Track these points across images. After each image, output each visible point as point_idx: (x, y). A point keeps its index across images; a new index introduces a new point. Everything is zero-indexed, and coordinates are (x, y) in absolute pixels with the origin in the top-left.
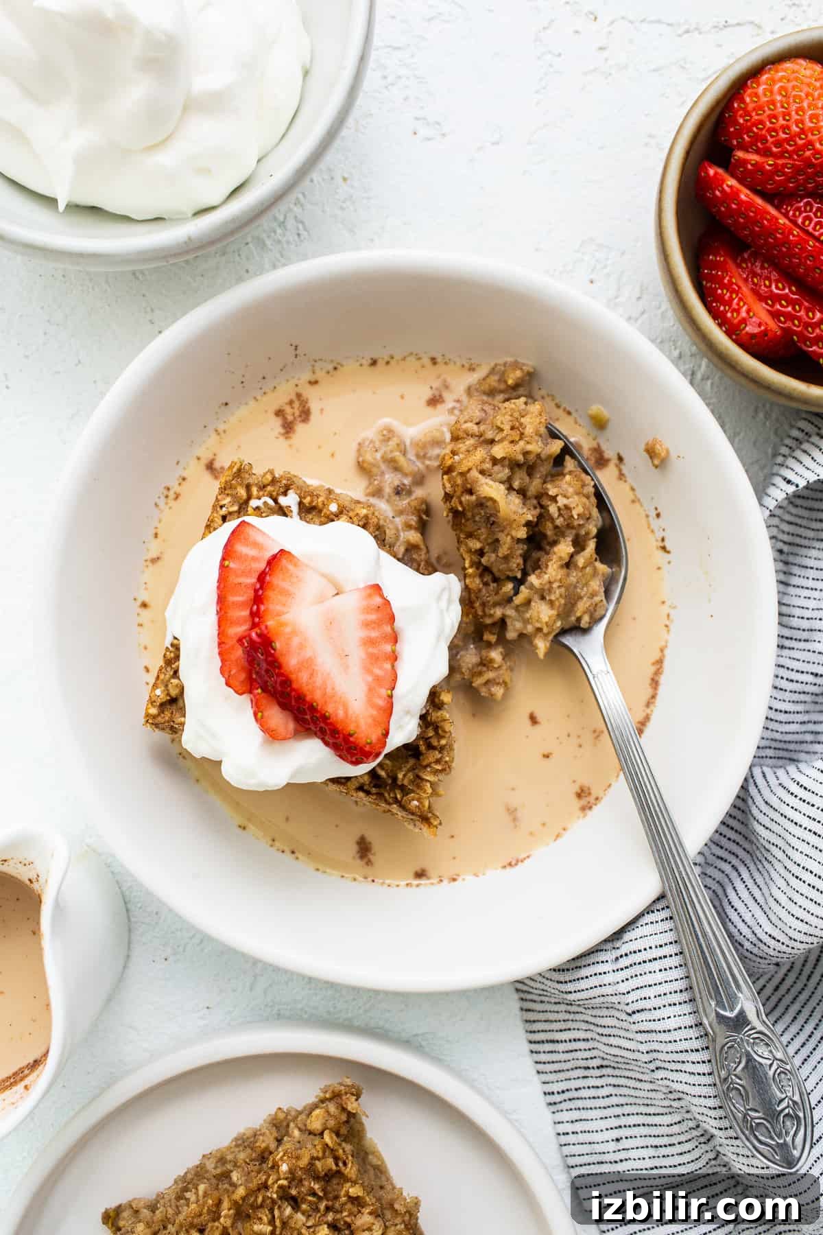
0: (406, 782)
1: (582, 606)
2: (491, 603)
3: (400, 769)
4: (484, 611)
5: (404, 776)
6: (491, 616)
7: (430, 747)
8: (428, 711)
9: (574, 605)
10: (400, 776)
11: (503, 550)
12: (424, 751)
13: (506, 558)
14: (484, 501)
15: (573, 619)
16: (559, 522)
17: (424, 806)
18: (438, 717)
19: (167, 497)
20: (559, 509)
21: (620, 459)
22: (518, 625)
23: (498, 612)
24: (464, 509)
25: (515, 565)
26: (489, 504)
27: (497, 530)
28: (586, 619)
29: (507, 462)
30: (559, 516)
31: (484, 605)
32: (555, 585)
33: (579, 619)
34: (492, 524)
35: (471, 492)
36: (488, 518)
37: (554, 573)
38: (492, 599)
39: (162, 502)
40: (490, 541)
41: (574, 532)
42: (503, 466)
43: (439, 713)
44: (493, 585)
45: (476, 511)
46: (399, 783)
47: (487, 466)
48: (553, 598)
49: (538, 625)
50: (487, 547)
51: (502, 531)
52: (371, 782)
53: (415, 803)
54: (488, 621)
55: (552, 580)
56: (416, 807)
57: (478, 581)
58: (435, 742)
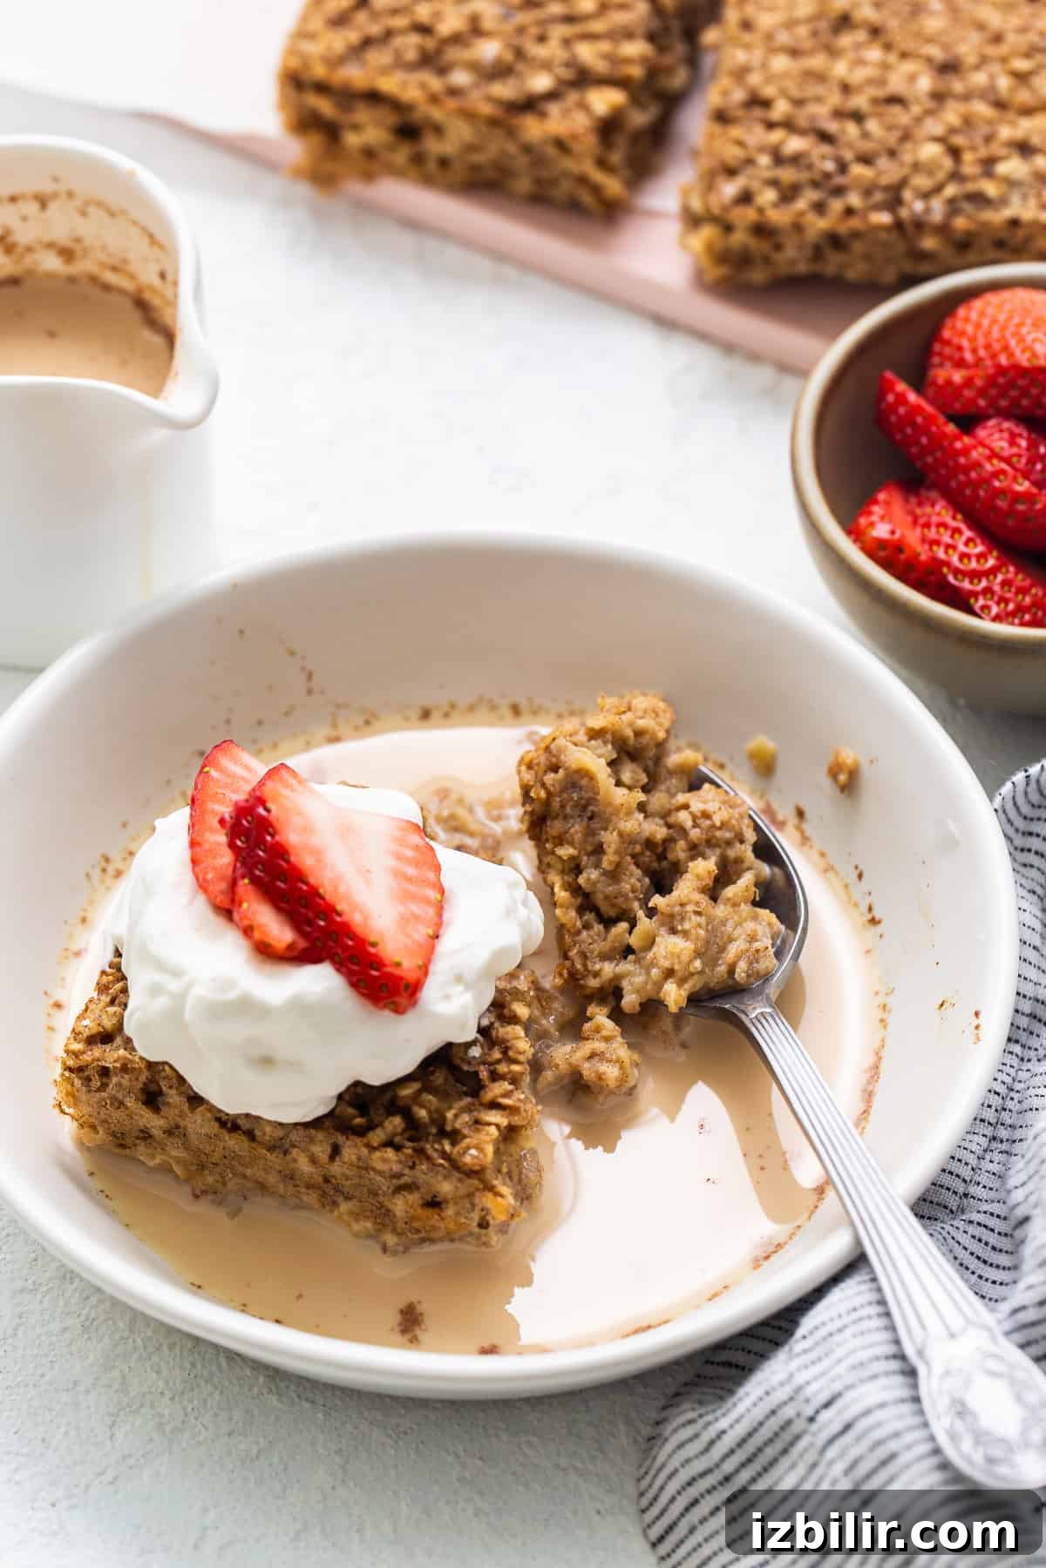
0: (458, 1125)
1: (732, 951)
2: (596, 953)
3: (450, 1108)
4: (585, 966)
5: (456, 1116)
6: (596, 974)
7: (495, 1077)
8: (492, 1024)
9: (723, 949)
10: (450, 1115)
11: (608, 861)
12: (487, 1083)
13: (614, 875)
14: (576, 777)
15: (722, 969)
16: (695, 834)
17: (485, 1155)
18: (507, 1033)
19: (104, 870)
20: (694, 818)
21: (800, 814)
22: (639, 980)
23: (608, 969)
24: (549, 794)
25: (628, 886)
26: (584, 782)
27: (599, 826)
28: (742, 967)
29: (609, 737)
30: (694, 827)
31: (584, 956)
32: (690, 908)
33: (731, 971)
34: (591, 818)
35: (555, 768)
36: (585, 808)
37: (686, 891)
38: (597, 948)
39: (96, 874)
40: (589, 848)
41: (718, 851)
42: (605, 743)
43: (509, 1028)
44: (598, 928)
45: (565, 795)
46: (448, 1128)
47: (582, 737)
48: (687, 926)
49: (667, 964)
50: (585, 858)
51: (606, 829)
52: (404, 1131)
53: (473, 1152)
54: (593, 983)
55: (684, 900)
56: (474, 1157)
57: (573, 914)
58: (502, 1068)
